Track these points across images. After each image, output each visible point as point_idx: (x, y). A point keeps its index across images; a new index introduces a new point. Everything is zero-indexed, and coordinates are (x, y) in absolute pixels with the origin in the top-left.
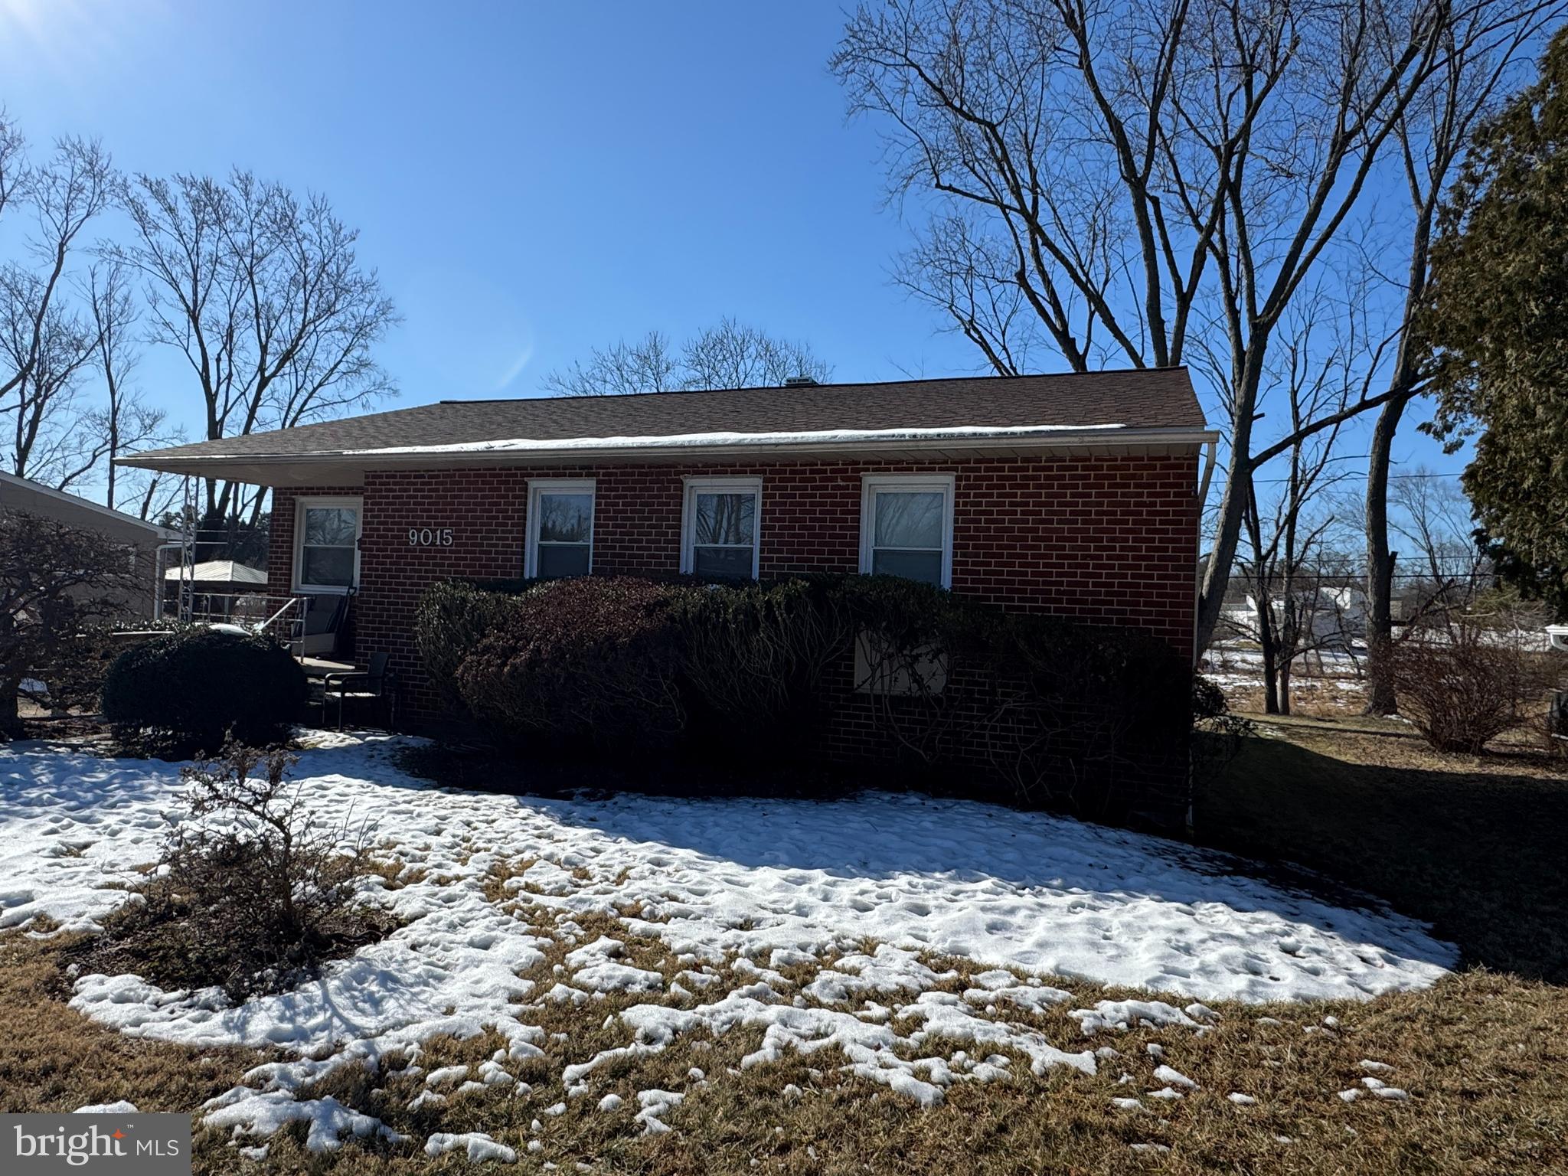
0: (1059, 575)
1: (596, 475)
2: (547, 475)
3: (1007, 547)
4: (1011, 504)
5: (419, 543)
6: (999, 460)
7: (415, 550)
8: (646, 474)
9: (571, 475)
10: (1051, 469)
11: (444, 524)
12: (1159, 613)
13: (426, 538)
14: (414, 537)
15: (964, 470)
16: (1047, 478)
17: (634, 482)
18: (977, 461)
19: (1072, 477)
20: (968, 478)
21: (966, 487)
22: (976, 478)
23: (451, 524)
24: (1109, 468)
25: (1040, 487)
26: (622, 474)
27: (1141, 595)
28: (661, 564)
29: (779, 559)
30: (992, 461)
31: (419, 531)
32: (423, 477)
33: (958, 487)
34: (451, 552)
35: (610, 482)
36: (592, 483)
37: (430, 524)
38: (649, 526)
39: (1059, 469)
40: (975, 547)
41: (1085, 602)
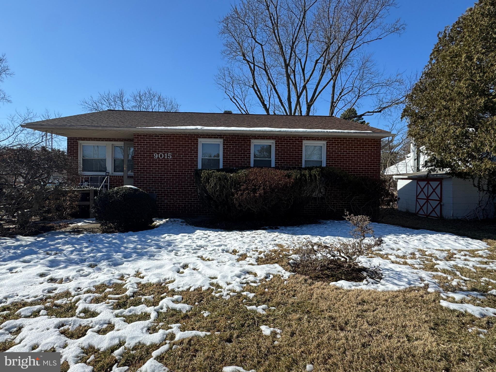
0: (351, 166)
1: (223, 138)
2: (206, 137)
3: (340, 160)
4: (340, 149)
5: (158, 158)
6: (338, 138)
7: (156, 160)
8: (240, 138)
9: (214, 138)
10: (349, 141)
11: (168, 152)
12: (373, 175)
13: (161, 156)
14: (156, 156)
15: (329, 140)
16: (349, 143)
17: (236, 140)
18: (332, 138)
19: (354, 143)
20: (330, 142)
21: (330, 145)
22: (332, 143)
23: (170, 152)
24: (362, 141)
25: (347, 145)
26: (232, 138)
27: (369, 171)
28: (245, 164)
29: (281, 163)
30: (336, 138)
31: (158, 154)
32: (158, 136)
33: (327, 145)
34: (171, 160)
35: (228, 140)
36: (222, 140)
37: (162, 152)
38: (241, 153)
39: (351, 141)
40: (332, 159)
41: (357, 173)
